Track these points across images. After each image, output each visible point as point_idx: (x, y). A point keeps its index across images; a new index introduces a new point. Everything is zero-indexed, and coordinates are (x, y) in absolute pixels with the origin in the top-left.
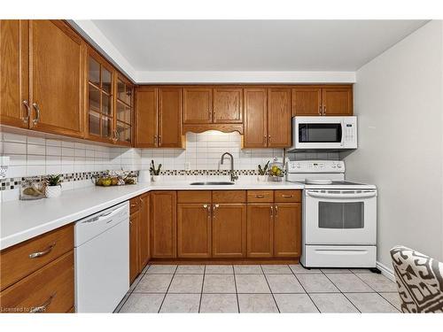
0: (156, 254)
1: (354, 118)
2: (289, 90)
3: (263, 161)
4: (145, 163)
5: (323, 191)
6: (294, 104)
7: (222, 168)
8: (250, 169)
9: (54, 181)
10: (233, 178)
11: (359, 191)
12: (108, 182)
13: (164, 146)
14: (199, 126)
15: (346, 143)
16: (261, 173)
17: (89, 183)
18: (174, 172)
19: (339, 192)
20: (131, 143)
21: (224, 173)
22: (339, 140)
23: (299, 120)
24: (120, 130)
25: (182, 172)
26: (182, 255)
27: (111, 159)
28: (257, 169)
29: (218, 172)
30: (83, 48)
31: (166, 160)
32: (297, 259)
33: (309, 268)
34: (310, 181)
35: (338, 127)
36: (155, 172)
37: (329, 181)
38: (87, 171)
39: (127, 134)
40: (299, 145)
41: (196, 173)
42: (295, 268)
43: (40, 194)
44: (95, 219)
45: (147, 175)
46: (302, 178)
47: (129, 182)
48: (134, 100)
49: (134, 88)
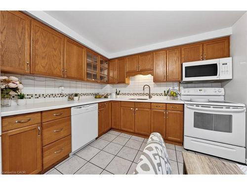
0: (113, 127)
1: (230, 59)
2: (179, 49)
3: (166, 89)
5: (197, 105)
6: (183, 56)
7: (146, 92)
8: (160, 93)
9: (76, 95)
10: (150, 97)
11: (228, 107)
12: (98, 97)
13: (119, 83)
14: (133, 74)
15: (221, 76)
16: (166, 95)
17: (93, 97)
18: (125, 94)
19: (210, 107)
20: (108, 82)
21: (146, 94)
22: (215, 74)
23: (185, 65)
24: (102, 77)
25: (128, 94)
26: (123, 129)
27: (102, 88)
28: (163, 93)
29: (144, 94)
30: (84, 50)
31: (122, 89)
32: (181, 143)
33: (187, 150)
34: (194, 100)
35: (215, 66)
36: (117, 94)
37: (207, 100)
38: (91, 93)
39: (106, 79)
40: (185, 79)
41: (134, 94)
42: (178, 147)
43: (72, 99)
44: (81, 108)
45: (114, 95)
46: (189, 98)
47: (106, 97)
48: (109, 66)
49: (109, 61)
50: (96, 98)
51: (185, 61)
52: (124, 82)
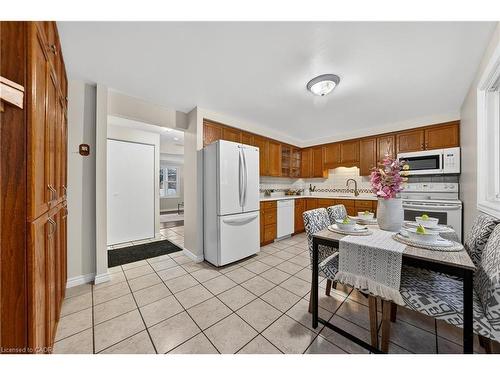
1: (458, 149)
2: (394, 136)
4: (308, 185)
7: (350, 188)
9: (272, 191)
10: (357, 194)
12: (289, 193)
14: (334, 165)
17: (283, 193)
18: (322, 191)
20: (300, 177)
21: (351, 191)
23: (400, 156)
24: (294, 171)
25: (327, 190)
27: (292, 184)
29: (348, 191)
31: (318, 184)
36: (312, 190)
39: (298, 172)
41: (334, 191)
43: (269, 194)
45: (308, 191)
47: (298, 194)
48: (301, 157)
49: (300, 150)
50: (286, 194)
51: (401, 151)
52: (321, 176)
